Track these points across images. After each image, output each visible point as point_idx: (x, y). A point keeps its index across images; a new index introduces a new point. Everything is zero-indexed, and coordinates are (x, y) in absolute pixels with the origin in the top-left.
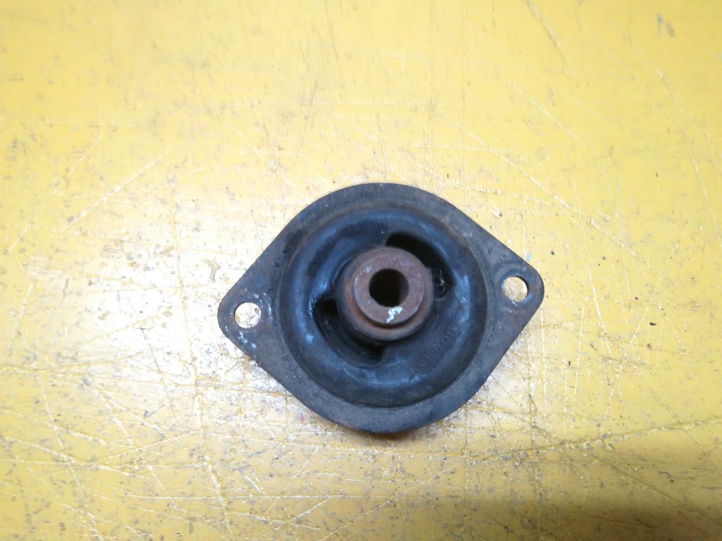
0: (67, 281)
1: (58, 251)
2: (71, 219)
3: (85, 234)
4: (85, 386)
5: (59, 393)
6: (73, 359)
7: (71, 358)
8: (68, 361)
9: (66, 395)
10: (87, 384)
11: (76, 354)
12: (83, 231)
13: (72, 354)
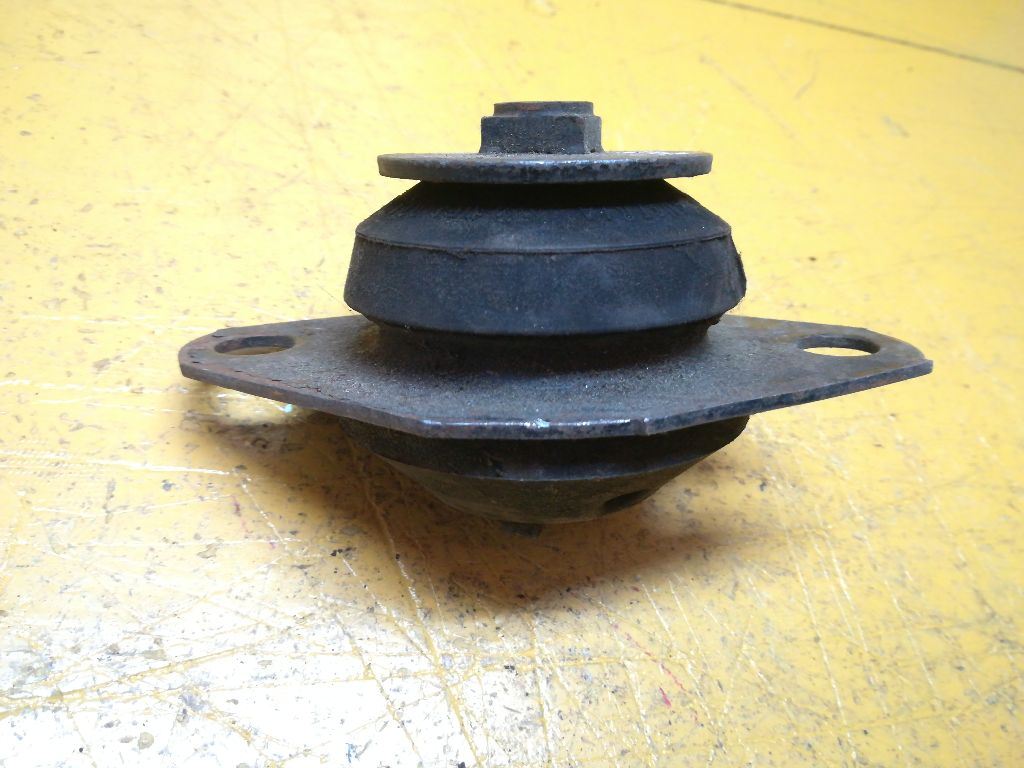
0: (111, 487)
1: (79, 427)
2: (101, 365)
3: (138, 392)
4: (190, 711)
5: (126, 740)
6: (150, 654)
7: (144, 653)
8: (138, 664)
9: (145, 744)
10: (195, 709)
11: (158, 641)
12: (134, 386)
13: (145, 644)
